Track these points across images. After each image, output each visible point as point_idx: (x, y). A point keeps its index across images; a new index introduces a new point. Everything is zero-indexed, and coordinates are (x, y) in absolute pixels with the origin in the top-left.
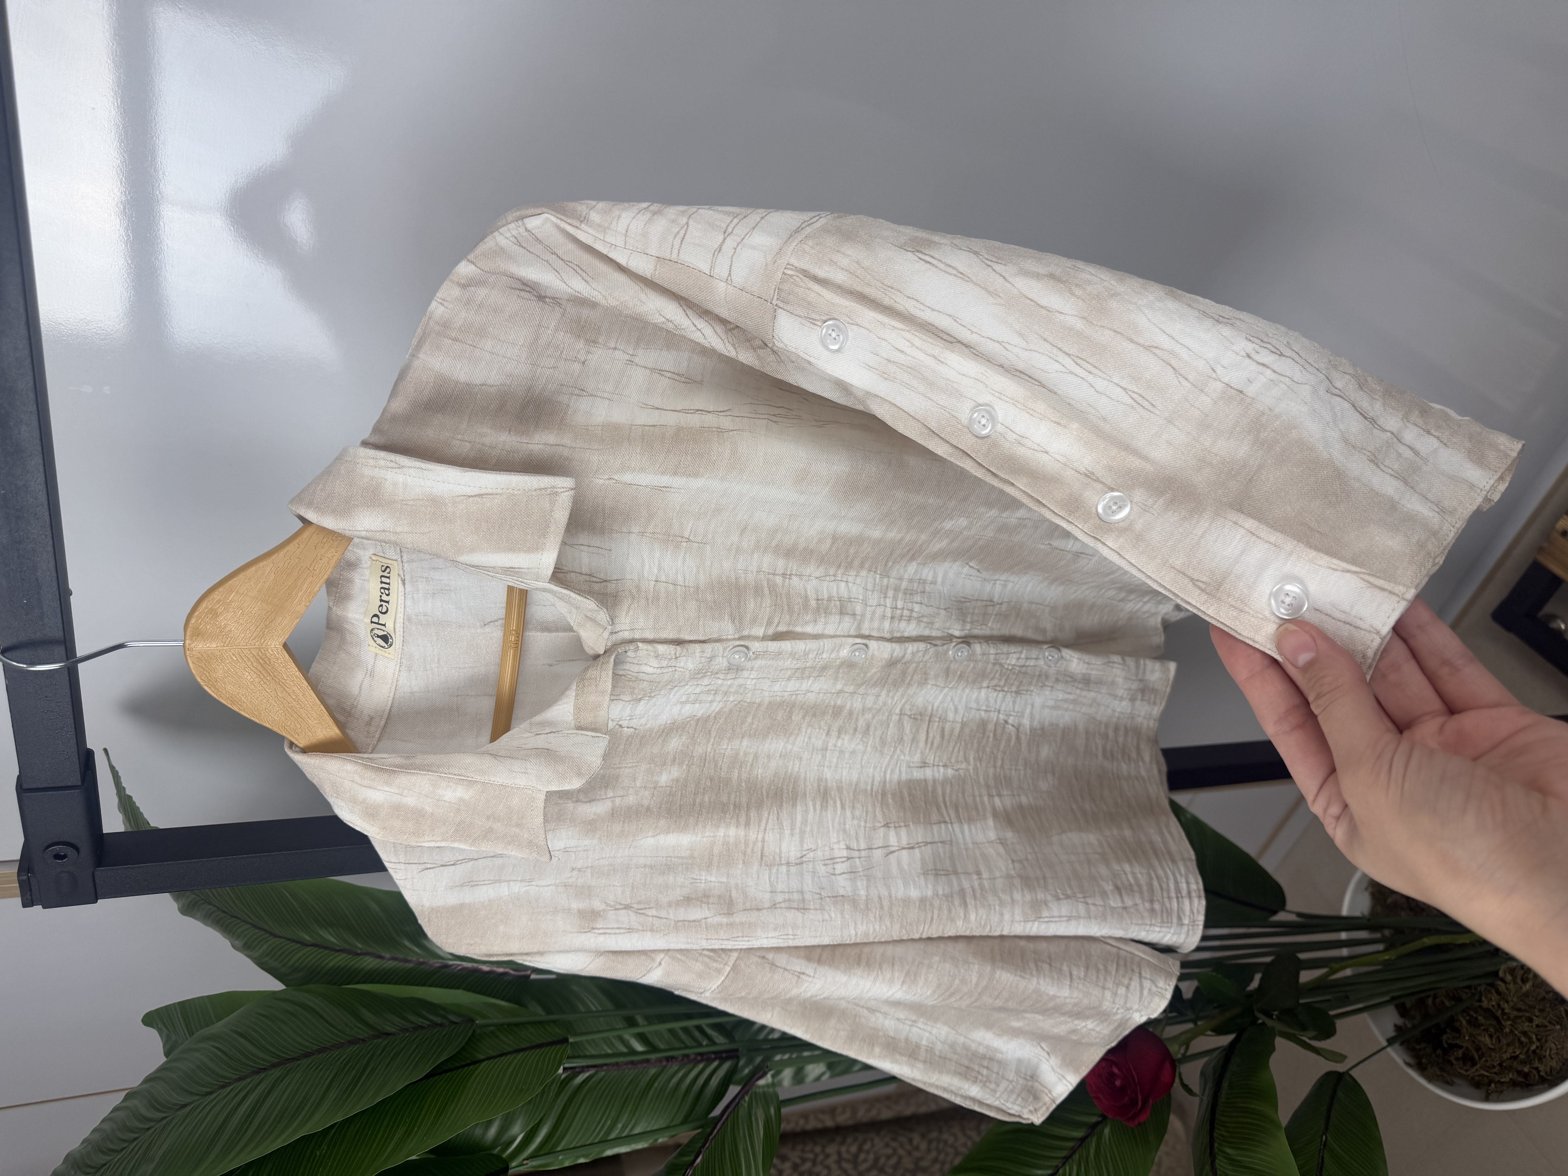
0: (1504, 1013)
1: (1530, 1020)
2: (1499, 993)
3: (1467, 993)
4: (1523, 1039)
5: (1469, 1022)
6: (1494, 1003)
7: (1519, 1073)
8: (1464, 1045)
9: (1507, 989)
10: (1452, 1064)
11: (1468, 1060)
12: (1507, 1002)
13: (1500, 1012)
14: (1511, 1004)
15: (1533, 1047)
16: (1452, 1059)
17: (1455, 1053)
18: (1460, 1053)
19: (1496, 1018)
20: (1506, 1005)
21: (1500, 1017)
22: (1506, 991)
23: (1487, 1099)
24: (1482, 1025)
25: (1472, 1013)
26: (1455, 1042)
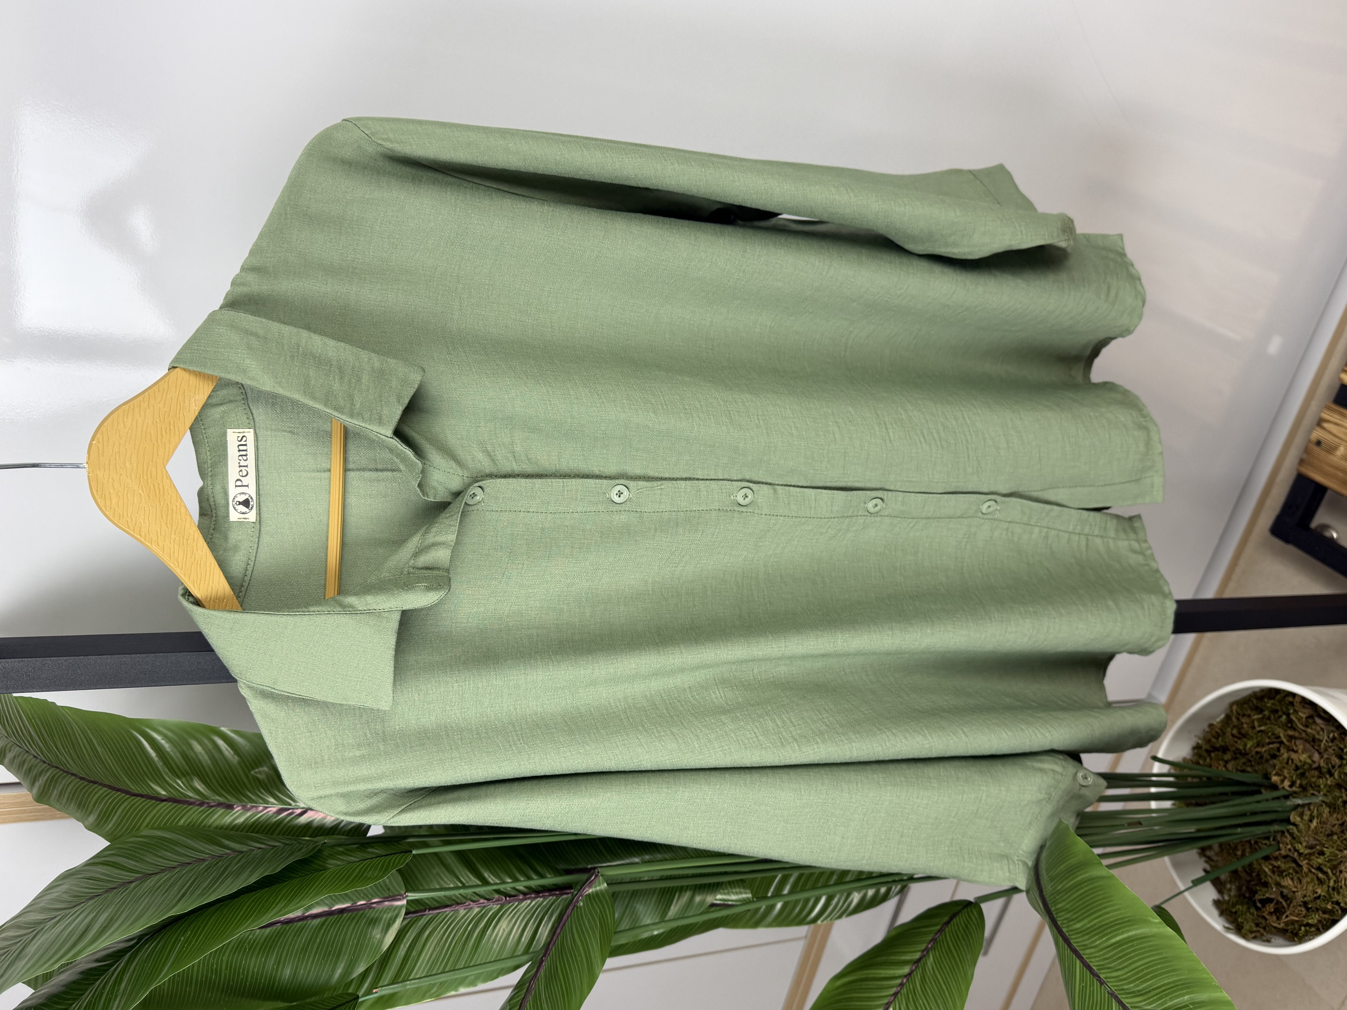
0: (1300, 854)
2: (1293, 837)
5: (1273, 871)
6: (1289, 846)
7: (1324, 910)
9: (1299, 831)
10: (1266, 919)
11: (1279, 911)
12: (1301, 844)
13: (1296, 854)
14: (1304, 844)
15: (1332, 883)
17: (1268, 909)
19: (1295, 861)
20: (1300, 846)
21: (1297, 858)
22: (1299, 834)
23: (1298, 942)
25: (1274, 862)
26: (1265, 897)
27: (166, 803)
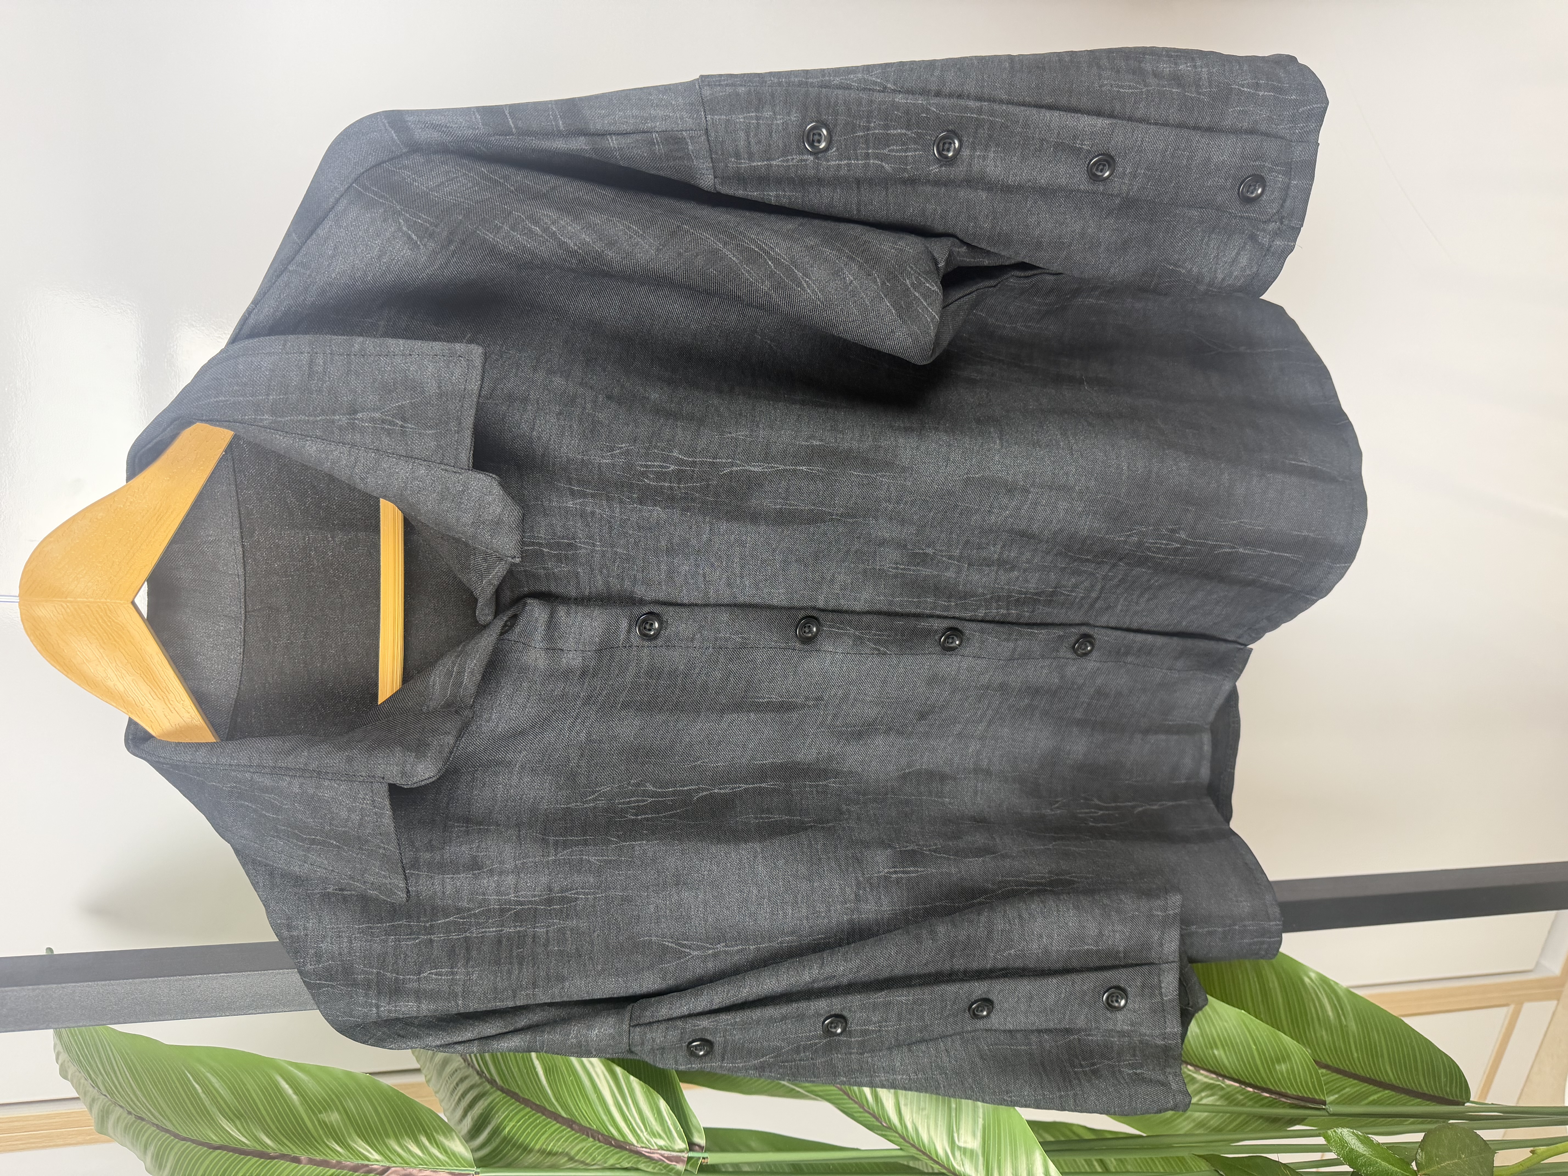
27: (219, 1151)
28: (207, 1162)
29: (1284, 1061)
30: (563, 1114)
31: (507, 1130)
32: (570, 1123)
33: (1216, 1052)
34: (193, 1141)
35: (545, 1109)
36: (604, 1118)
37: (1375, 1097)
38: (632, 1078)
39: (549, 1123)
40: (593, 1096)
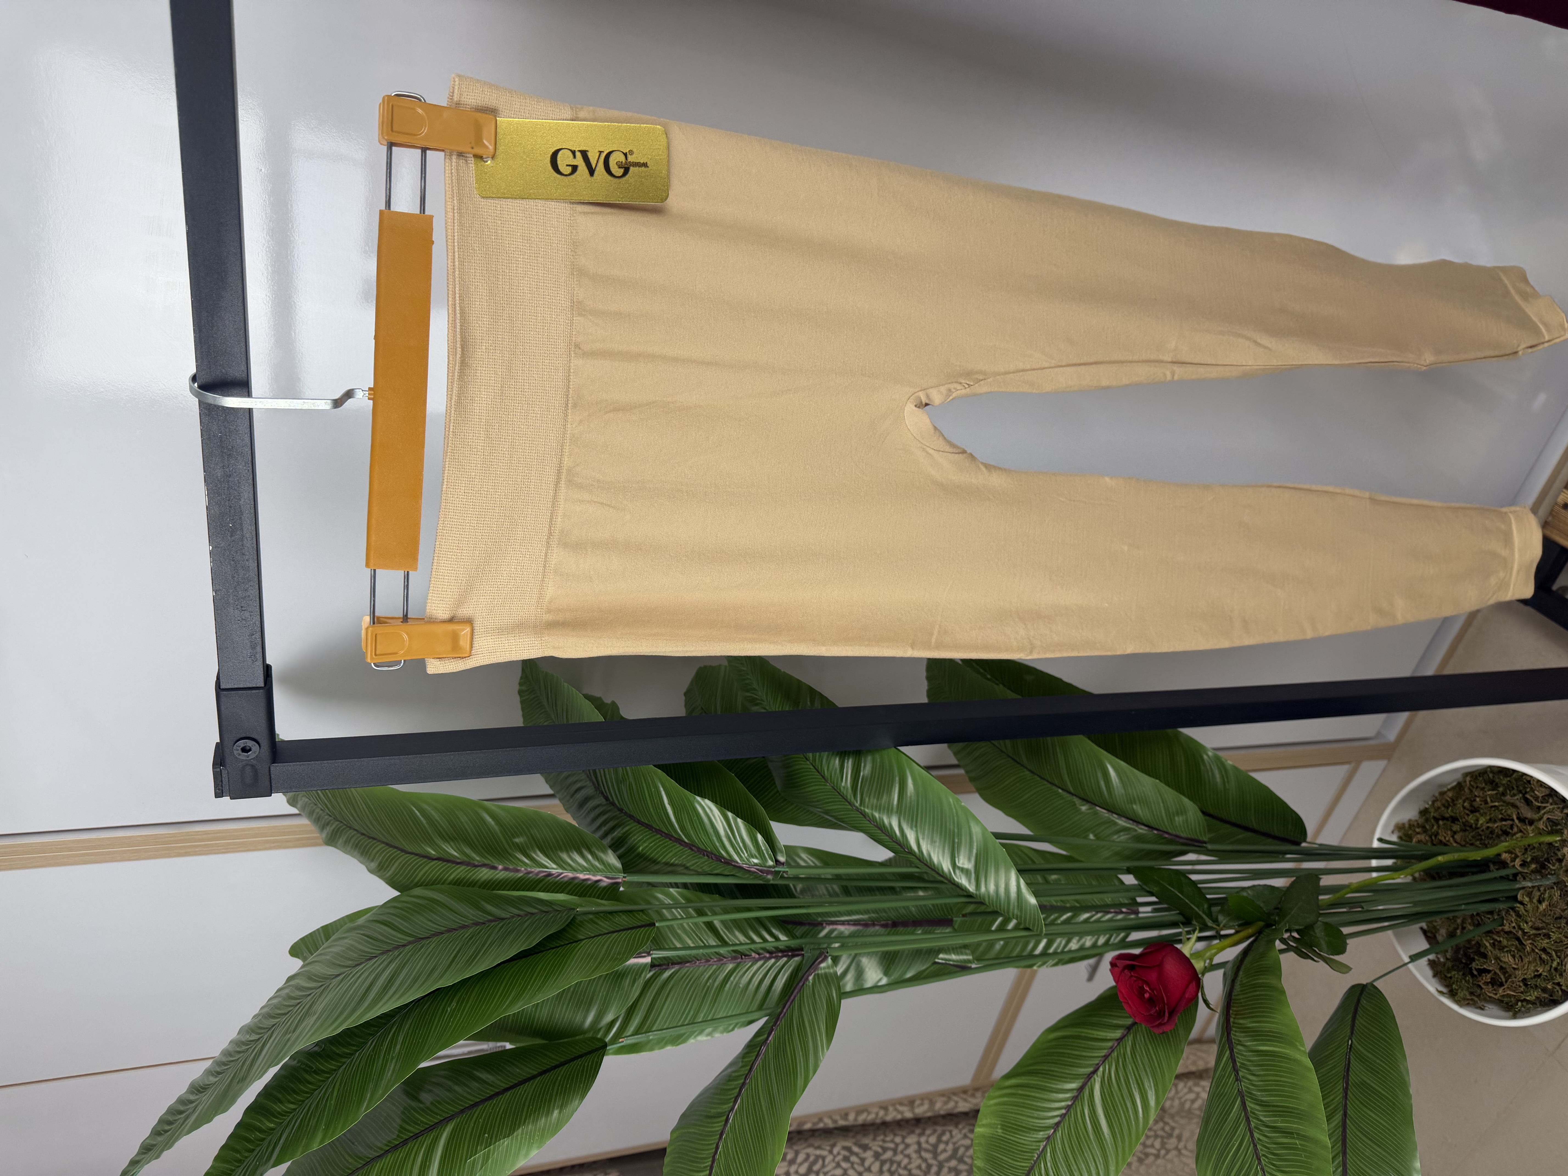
0: (1524, 933)
1: (1548, 936)
2: (1518, 915)
3: (1489, 918)
4: (1544, 956)
5: (1493, 945)
7: (1544, 990)
8: (1491, 968)
9: (1526, 911)
10: (1482, 988)
11: (1496, 983)
13: (1520, 932)
14: (1530, 924)
15: (1555, 964)
16: (1481, 984)
17: (1484, 978)
18: (1488, 977)
19: (1518, 939)
20: (1525, 925)
21: (1521, 936)
22: (1526, 914)
23: (1515, 1017)
24: (1506, 947)
25: (1496, 937)
26: (1482, 967)
27: (436, 861)
28: (427, 868)
29: (1182, 814)
30: (686, 840)
31: (641, 848)
32: (691, 846)
33: (1134, 806)
34: (416, 855)
35: (672, 836)
36: (717, 844)
37: (1240, 836)
38: (739, 820)
39: (674, 846)
40: (711, 831)
